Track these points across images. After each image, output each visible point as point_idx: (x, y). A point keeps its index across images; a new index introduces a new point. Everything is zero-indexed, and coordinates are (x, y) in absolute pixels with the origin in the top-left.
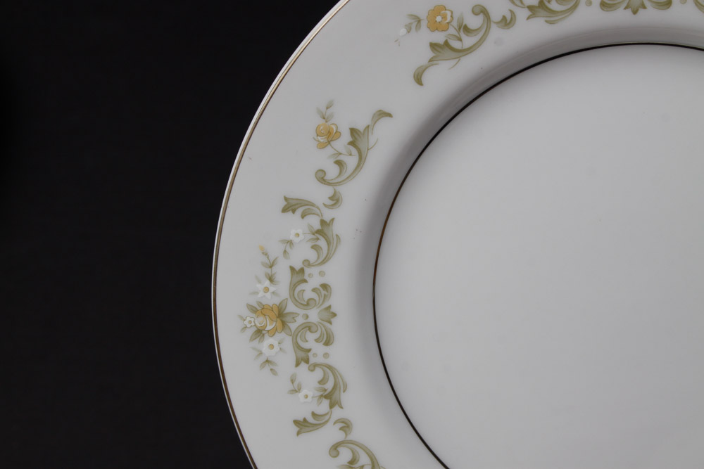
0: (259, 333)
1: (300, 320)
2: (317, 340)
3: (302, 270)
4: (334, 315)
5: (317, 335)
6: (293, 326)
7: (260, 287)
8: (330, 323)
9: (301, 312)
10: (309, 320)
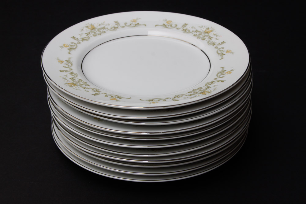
0: (87, 27)
1: (95, 31)
2: (93, 35)
3: (105, 28)
4: (100, 35)
5: (94, 34)
6: (93, 31)
7: (97, 24)
8: (98, 35)
9: (97, 31)
10: (97, 33)
